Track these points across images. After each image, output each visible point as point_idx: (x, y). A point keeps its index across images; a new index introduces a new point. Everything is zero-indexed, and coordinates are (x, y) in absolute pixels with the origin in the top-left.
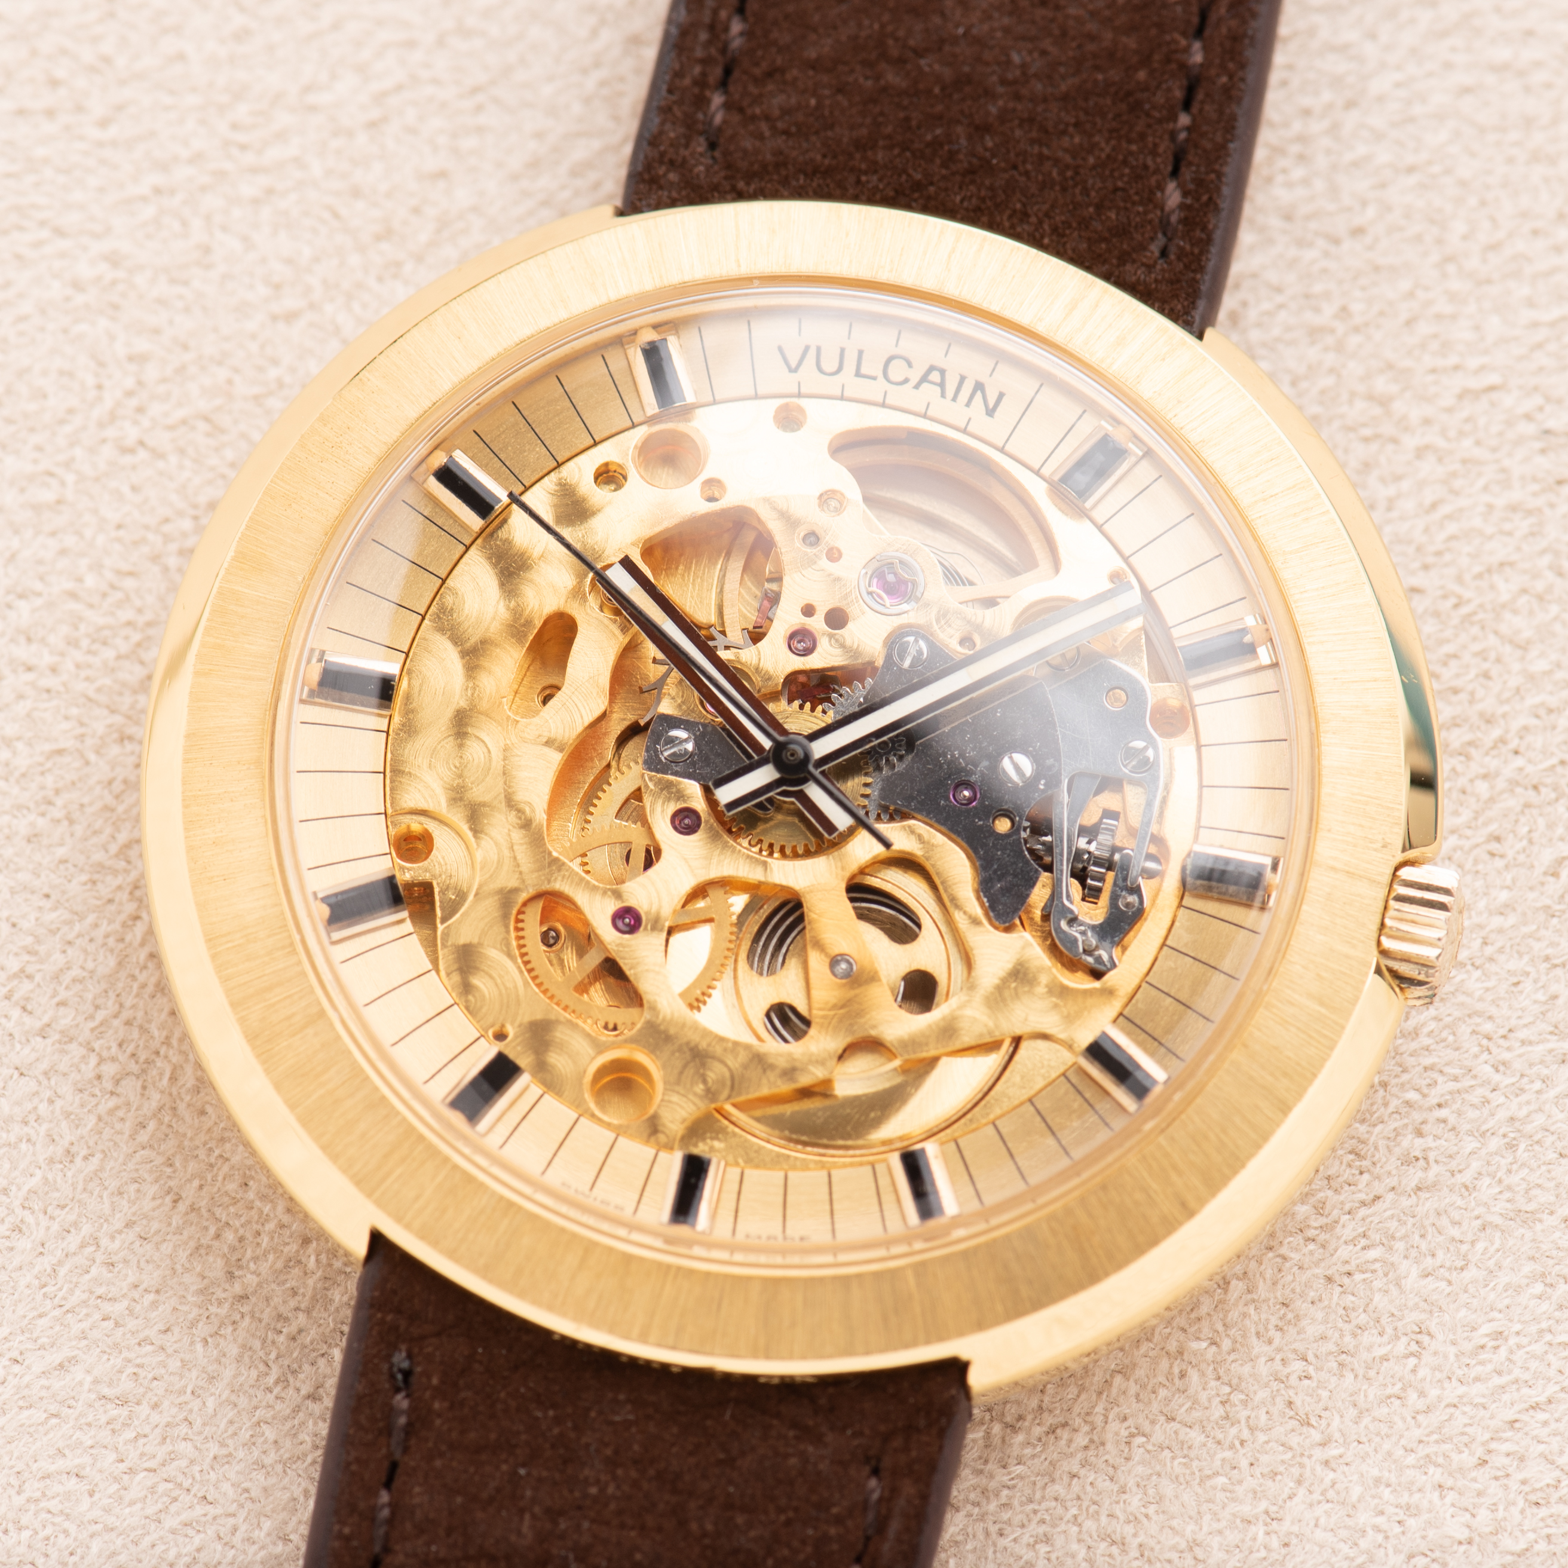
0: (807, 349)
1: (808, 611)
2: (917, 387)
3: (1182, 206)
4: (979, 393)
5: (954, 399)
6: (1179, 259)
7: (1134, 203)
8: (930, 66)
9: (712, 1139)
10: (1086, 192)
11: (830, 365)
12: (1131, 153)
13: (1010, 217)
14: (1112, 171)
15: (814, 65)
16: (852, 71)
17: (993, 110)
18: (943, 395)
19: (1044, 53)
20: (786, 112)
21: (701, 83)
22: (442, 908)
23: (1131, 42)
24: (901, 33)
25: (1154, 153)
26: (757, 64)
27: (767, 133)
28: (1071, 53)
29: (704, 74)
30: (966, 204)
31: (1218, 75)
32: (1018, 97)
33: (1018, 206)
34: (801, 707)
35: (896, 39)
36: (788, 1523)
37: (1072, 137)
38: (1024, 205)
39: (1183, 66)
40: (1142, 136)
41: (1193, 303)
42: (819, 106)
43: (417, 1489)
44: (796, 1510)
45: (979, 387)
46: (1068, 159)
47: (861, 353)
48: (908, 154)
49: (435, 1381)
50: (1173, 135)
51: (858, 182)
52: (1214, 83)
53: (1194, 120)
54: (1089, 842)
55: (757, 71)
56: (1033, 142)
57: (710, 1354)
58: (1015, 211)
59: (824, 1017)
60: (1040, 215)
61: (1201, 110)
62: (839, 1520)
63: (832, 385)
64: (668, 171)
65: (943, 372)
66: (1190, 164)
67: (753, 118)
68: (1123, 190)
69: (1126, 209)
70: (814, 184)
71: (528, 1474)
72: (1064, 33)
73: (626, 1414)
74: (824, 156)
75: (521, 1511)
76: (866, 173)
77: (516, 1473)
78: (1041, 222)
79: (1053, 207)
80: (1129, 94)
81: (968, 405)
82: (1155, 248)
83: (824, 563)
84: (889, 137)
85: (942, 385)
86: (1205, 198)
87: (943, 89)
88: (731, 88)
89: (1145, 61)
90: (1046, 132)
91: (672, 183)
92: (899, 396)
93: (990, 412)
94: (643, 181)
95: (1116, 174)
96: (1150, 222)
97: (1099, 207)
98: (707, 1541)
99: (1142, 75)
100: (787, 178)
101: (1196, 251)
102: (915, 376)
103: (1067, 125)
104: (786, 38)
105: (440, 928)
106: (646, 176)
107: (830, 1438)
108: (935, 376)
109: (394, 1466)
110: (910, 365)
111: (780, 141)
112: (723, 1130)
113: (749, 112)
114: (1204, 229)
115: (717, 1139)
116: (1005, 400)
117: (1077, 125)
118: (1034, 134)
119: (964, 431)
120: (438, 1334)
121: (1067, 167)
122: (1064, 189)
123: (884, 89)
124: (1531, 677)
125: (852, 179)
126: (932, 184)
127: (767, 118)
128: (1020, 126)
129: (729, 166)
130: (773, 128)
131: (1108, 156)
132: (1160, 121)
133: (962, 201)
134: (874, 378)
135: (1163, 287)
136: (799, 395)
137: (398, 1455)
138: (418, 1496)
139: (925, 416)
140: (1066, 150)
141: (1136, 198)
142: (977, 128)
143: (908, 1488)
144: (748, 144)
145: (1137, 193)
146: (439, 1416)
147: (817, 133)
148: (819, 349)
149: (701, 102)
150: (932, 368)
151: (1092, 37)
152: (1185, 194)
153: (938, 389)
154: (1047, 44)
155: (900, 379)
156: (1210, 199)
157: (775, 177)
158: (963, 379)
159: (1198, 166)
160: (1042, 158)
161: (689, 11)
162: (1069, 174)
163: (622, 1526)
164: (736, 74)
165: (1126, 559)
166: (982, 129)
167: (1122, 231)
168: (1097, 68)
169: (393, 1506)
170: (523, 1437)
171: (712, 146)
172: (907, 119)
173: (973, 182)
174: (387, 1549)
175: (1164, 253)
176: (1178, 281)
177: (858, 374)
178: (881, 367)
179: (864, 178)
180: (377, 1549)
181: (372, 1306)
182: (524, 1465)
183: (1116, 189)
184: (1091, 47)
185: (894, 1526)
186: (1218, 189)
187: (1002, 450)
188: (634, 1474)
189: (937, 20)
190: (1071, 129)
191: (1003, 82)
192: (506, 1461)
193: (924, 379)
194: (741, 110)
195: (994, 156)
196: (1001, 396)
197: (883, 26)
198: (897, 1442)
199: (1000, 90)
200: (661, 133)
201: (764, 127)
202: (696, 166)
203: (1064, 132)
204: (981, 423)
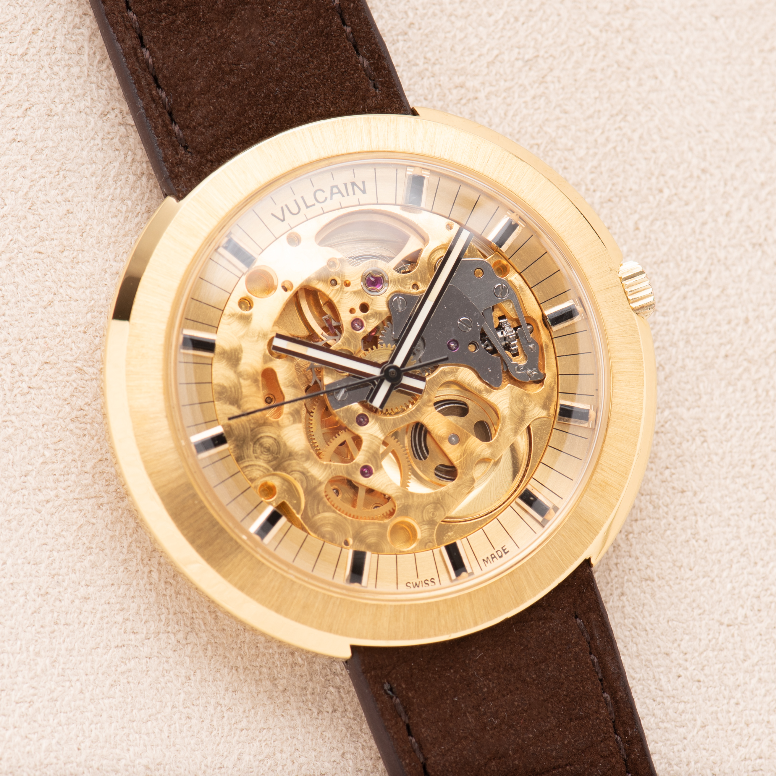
0: (282, 208)
1: (352, 311)
2: (331, 199)
3: (370, 65)
4: (355, 187)
5: (348, 195)
6: (383, 86)
7: (353, 74)
8: (243, 66)
9: (447, 533)
10: (333, 81)
11: (295, 210)
12: (339, 55)
13: (313, 108)
14: (337, 66)
15: (202, 92)
16: (217, 86)
17: (278, 69)
18: (343, 196)
19: (280, 35)
20: (204, 118)
21: (165, 125)
22: (294, 508)
23: (308, 11)
24: (224, 60)
25: (347, 50)
26: (181, 105)
27: (204, 131)
28: (290, 29)
29: (163, 121)
30: (294, 113)
31: (348, 5)
32: (283, 59)
33: (313, 102)
34: (372, 349)
35: (224, 64)
36: (560, 656)
37: (313, 62)
38: (314, 100)
39: (333, 8)
40: (338, 46)
41: (401, 101)
42: (215, 108)
43: (423, 730)
44: (560, 650)
45: (353, 184)
46: (318, 72)
47: (302, 197)
48: (259, 106)
49: (404, 686)
50: (347, 38)
51: (250, 129)
52: (349, 9)
53: (352, 28)
54: (502, 333)
55: (183, 108)
56: (300, 73)
57: (502, 614)
58: (313, 105)
59: (460, 462)
60: (322, 100)
61: (351, 22)
62: (577, 644)
63: (300, 217)
64: (178, 168)
65: (336, 187)
66: (362, 46)
67: (195, 127)
68: (345, 71)
69: (351, 78)
70: (235, 140)
71: (458, 699)
72: (283, 23)
73: (479, 655)
74: (231, 127)
75: (465, 713)
76: (250, 124)
77: (454, 701)
78: (325, 103)
79: (325, 94)
80: (322, 32)
81: (354, 194)
82: (371, 87)
83: (346, 289)
84: (248, 104)
85: (340, 192)
86: (377, 56)
87: (254, 73)
88: (178, 120)
89: (319, 16)
90: (302, 66)
91: (183, 172)
92: (327, 206)
93: (364, 192)
94: (173, 179)
95: (339, 67)
96: (363, 78)
97: (341, 83)
98: (536, 682)
99: (321, 21)
100: (223, 144)
101: (387, 79)
102: (328, 194)
103: (308, 58)
104: (185, 89)
105: (299, 516)
106: (173, 176)
107: (554, 616)
108: (335, 190)
109: (408, 727)
110: (323, 192)
111: (211, 131)
112: (449, 527)
113: (191, 126)
114: (385, 69)
115: (448, 532)
116: (366, 183)
117: (311, 56)
118: (299, 70)
119: (359, 205)
120: (394, 668)
121: (319, 75)
122: (324, 85)
123: (234, 86)
124: (581, 159)
125: (247, 129)
126: (276, 113)
127: (199, 124)
128: (292, 69)
129: (199, 152)
130: (204, 127)
131: (331, 61)
132: (340, 36)
133: (292, 113)
134: (314, 205)
135: (386, 101)
136: (291, 228)
137: (407, 721)
138: (425, 732)
139: (341, 208)
140: (315, 69)
141: (352, 72)
142: (277, 80)
143: (593, 616)
144: (200, 139)
145: (351, 70)
146: (413, 698)
147: (221, 119)
148: (286, 206)
149: (170, 133)
150: (332, 188)
151: (293, 18)
152: (368, 59)
153: (339, 195)
154: (279, 31)
155: (324, 199)
156: (379, 55)
157: (219, 146)
158: (346, 185)
159: (365, 45)
160: (308, 77)
161: (142, 100)
162: (322, 77)
163: (504, 696)
164: (175, 113)
165: (448, 218)
166: (279, 80)
167: (356, 88)
168: (303, 29)
169: (418, 742)
170: (448, 686)
171: (186, 147)
172: (250, 93)
173: (290, 103)
174: (426, 759)
175: (375, 87)
176: (389, 95)
177: (307, 207)
178: (313, 199)
179: (251, 126)
180: (422, 760)
181: (364, 673)
182: (455, 697)
183: (342, 73)
184: (295, 22)
185: (596, 633)
186: (380, 50)
187: (377, 204)
188: (496, 674)
189: (234, 46)
190: (310, 59)
191: (274, 56)
192: (447, 699)
193: (332, 194)
194: (188, 127)
195: (291, 88)
196: (363, 182)
197: (216, 61)
198: (579, 602)
199: (275, 60)
200: (166, 155)
201: (201, 129)
202: (187, 160)
203: (309, 62)
204: (364, 198)
